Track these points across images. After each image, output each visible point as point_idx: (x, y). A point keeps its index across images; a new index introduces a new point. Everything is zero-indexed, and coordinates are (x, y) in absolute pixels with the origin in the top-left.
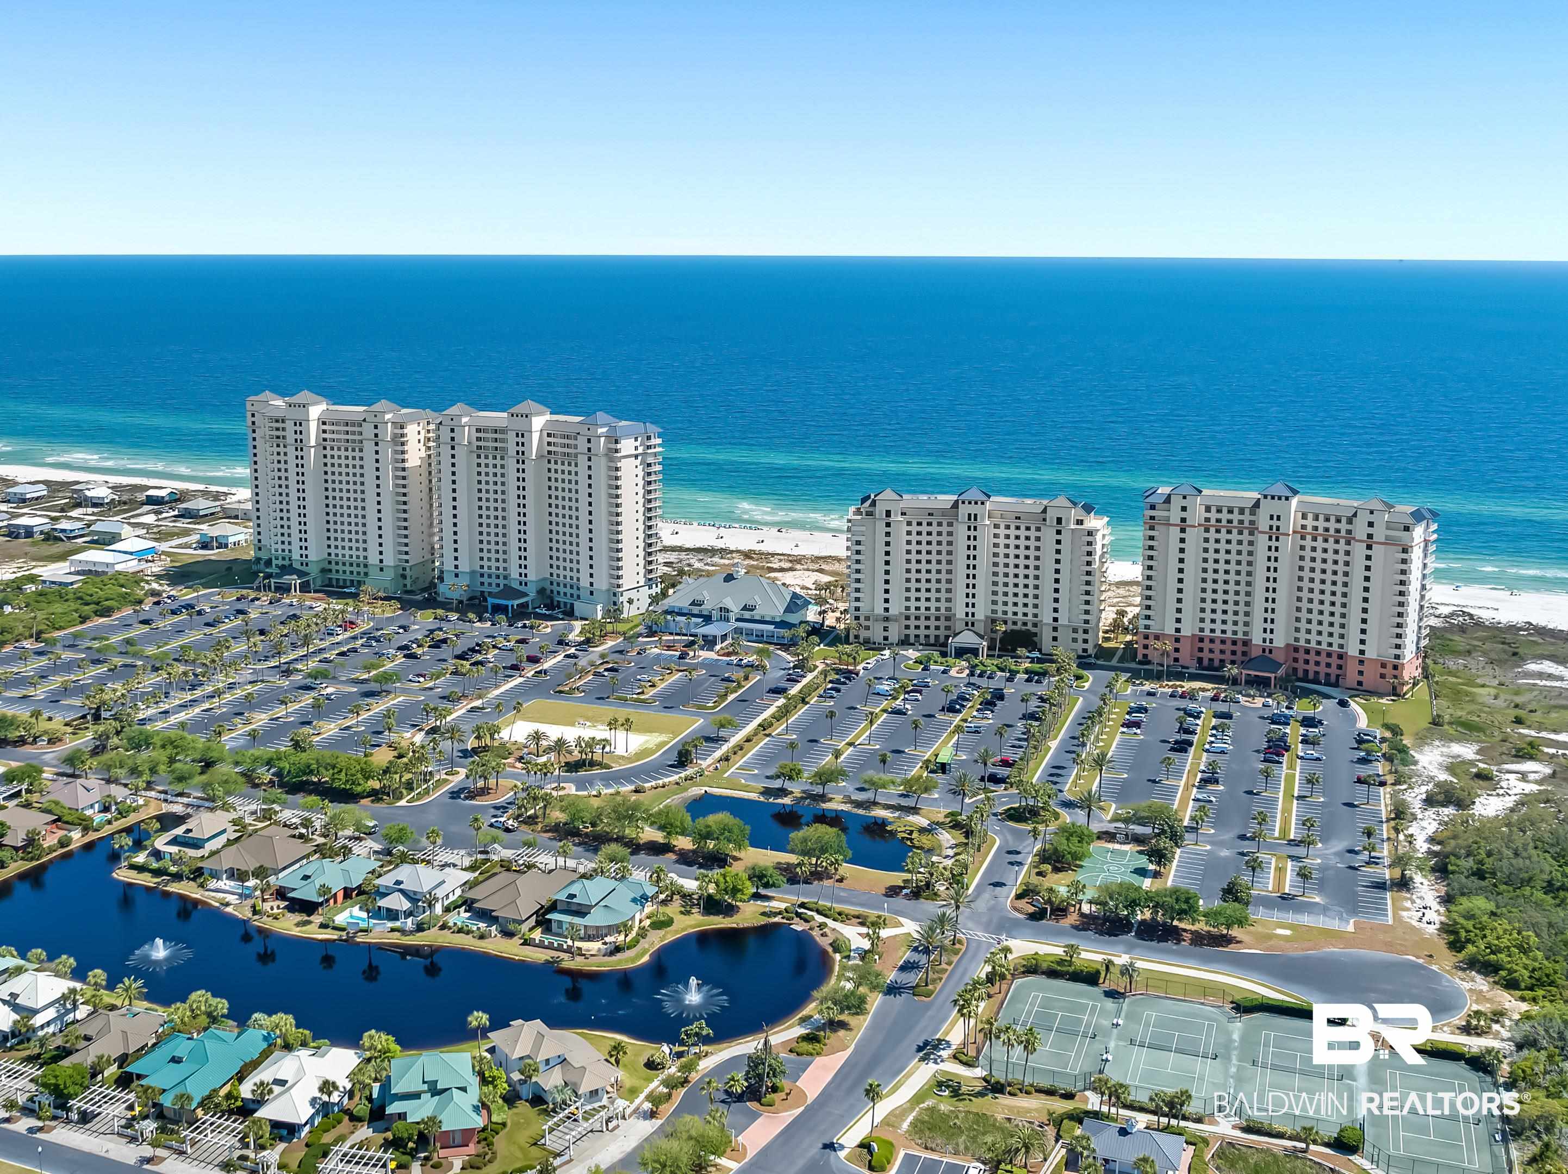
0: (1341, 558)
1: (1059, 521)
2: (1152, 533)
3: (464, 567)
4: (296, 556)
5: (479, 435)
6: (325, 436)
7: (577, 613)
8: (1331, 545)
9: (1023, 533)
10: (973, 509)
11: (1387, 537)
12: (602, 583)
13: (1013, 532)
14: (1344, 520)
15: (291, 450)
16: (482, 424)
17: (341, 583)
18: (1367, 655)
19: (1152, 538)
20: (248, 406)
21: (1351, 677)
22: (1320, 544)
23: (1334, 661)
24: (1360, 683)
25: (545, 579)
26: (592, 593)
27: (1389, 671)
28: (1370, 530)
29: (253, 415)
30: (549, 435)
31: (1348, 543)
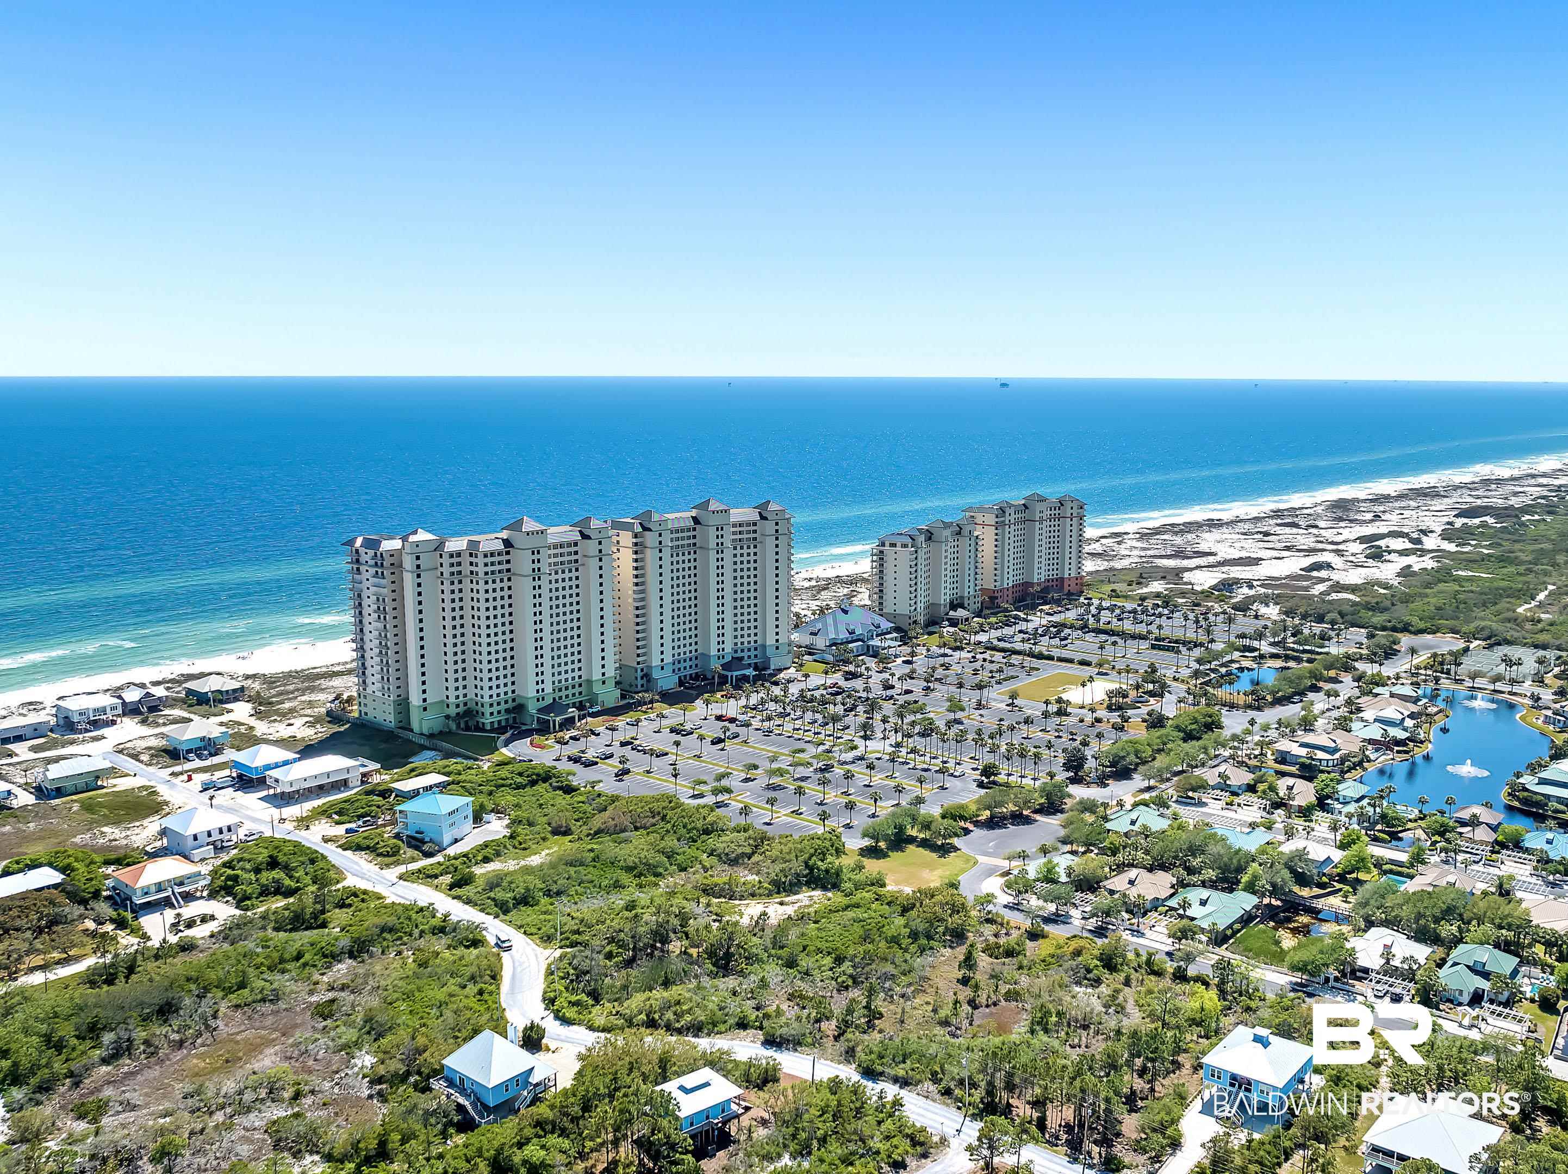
1: (970, 532)
7: (773, 667)
11: (1077, 514)
14: (1057, 509)
18: (1071, 575)
21: (1066, 588)
23: (1056, 583)
26: (777, 648)
27: (1079, 581)
28: (1072, 511)
30: (733, 526)
31: (1059, 520)
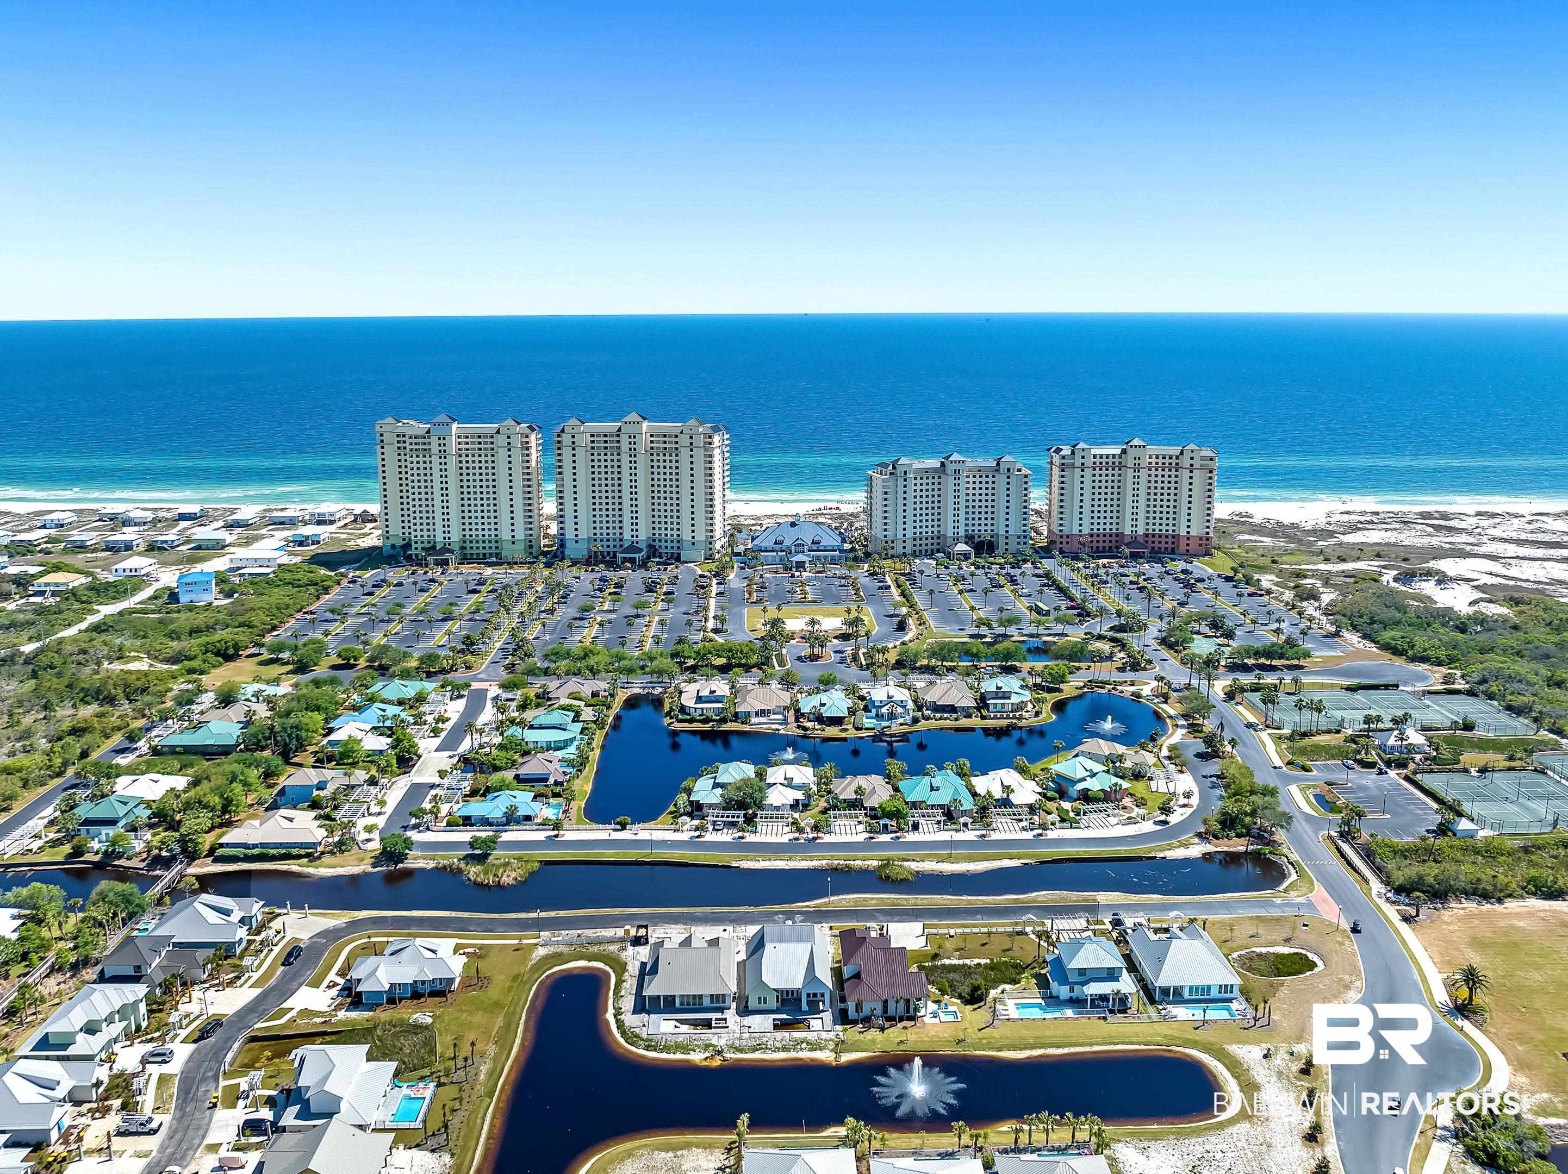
0: (1173, 479)
1: (1009, 470)
2: (1063, 473)
3: (583, 534)
4: (439, 538)
5: (593, 439)
6: (460, 446)
7: (683, 559)
8: (1167, 473)
9: (984, 479)
10: (957, 466)
11: (1201, 465)
12: (701, 536)
13: (978, 480)
14: (1174, 457)
15: (435, 459)
16: (594, 431)
17: (481, 556)
18: (1191, 534)
19: (1063, 476)
20: (378, 428)
21: (1183, 547)
22: (1160, 472)
23: (1170, 540)
24: (1188, 551)
25: (649, 538)
26: (693, 544)
27: (1204, 541)
28: (1192, 462)
29: (382, 435)
30: (652, 436)
31: (1177, 470)
